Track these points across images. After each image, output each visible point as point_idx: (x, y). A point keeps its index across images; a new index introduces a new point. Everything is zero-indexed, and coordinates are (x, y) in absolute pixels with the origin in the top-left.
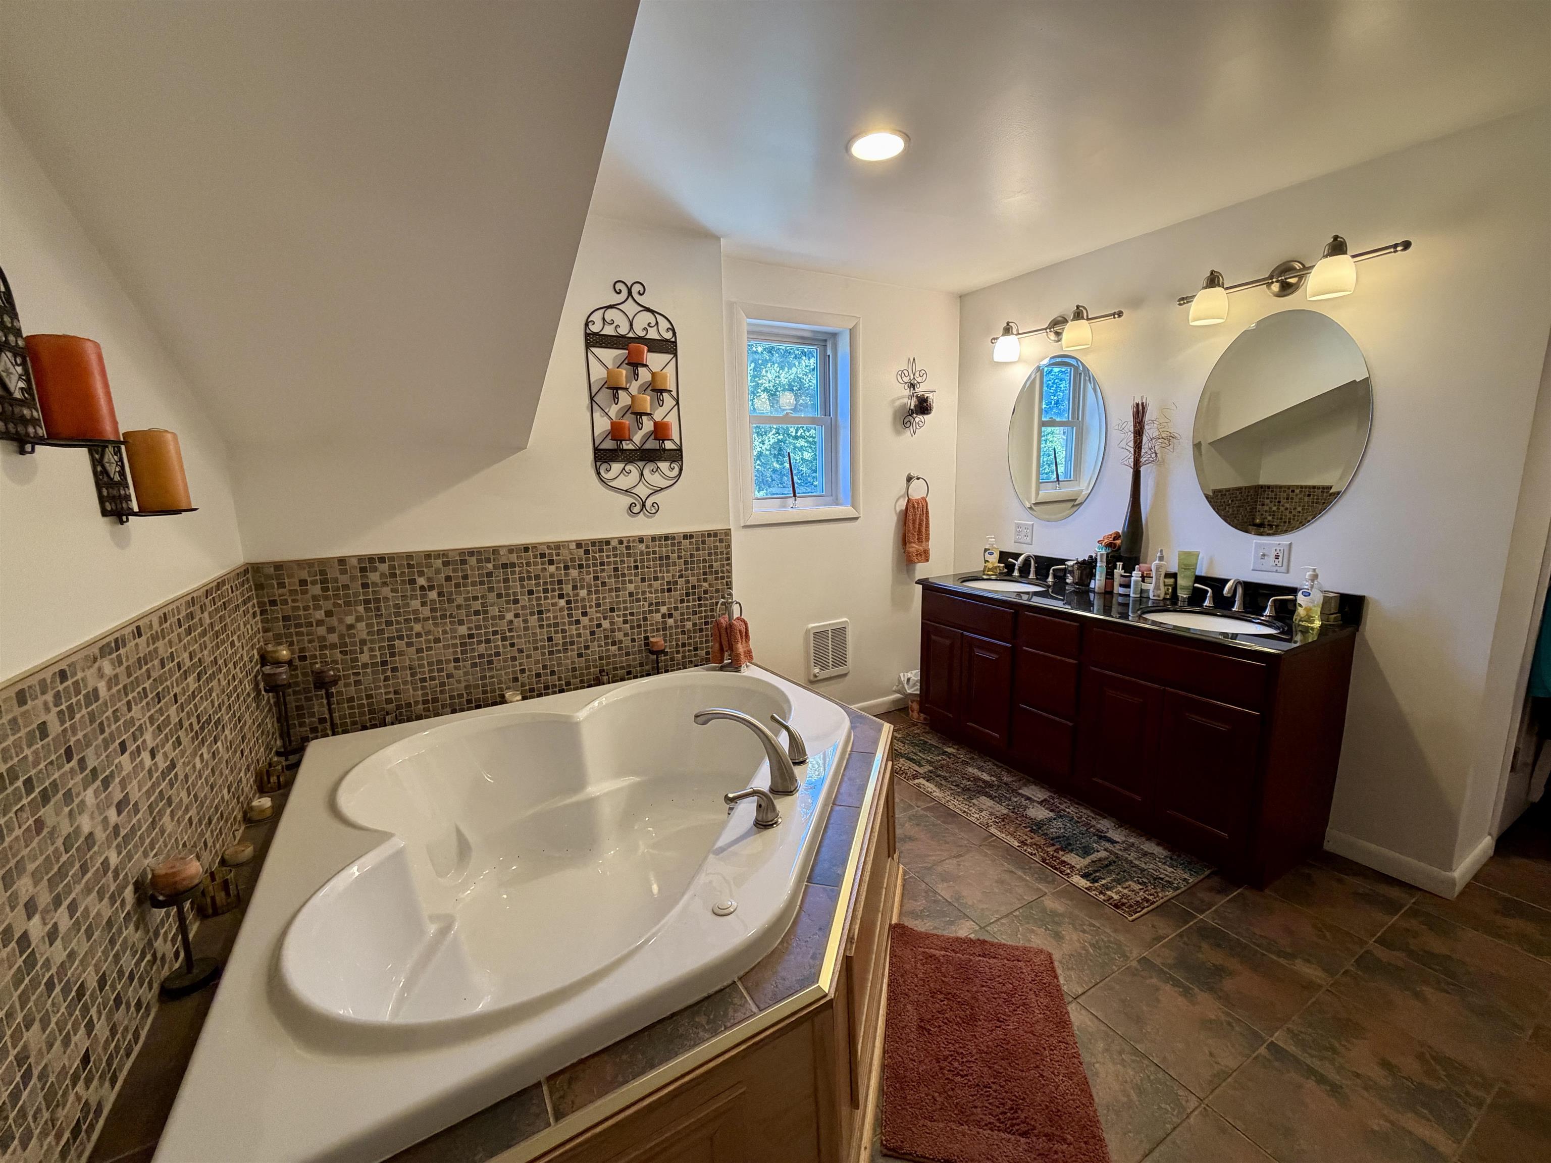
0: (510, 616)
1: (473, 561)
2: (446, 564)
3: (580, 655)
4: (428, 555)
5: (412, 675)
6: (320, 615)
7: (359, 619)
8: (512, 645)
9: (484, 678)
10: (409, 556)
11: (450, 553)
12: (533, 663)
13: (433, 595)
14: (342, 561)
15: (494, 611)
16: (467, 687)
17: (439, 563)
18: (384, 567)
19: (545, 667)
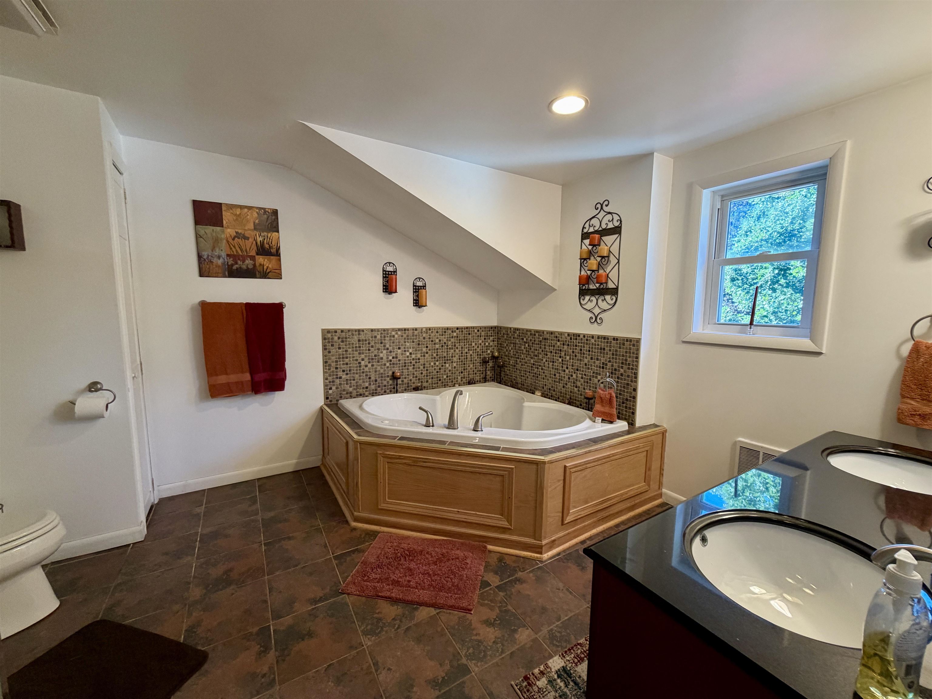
0: (544, 360)
1: (537, 334)
2: (531, 334)
3: (564, 387)
4: (527, 330)
5: (520, 373)
6: (505, 345)
7: (512, 348)
8: (544, 373)
9: (535, 382)
10: (523, 330)
11: (532, 331)
12: (549, 382)
13: (527, 345)
14: (511, 328)
15: (540, 356)
16: (531, 384)
17: (529, 333)
18: (518, 332)
19: (552, 387)
